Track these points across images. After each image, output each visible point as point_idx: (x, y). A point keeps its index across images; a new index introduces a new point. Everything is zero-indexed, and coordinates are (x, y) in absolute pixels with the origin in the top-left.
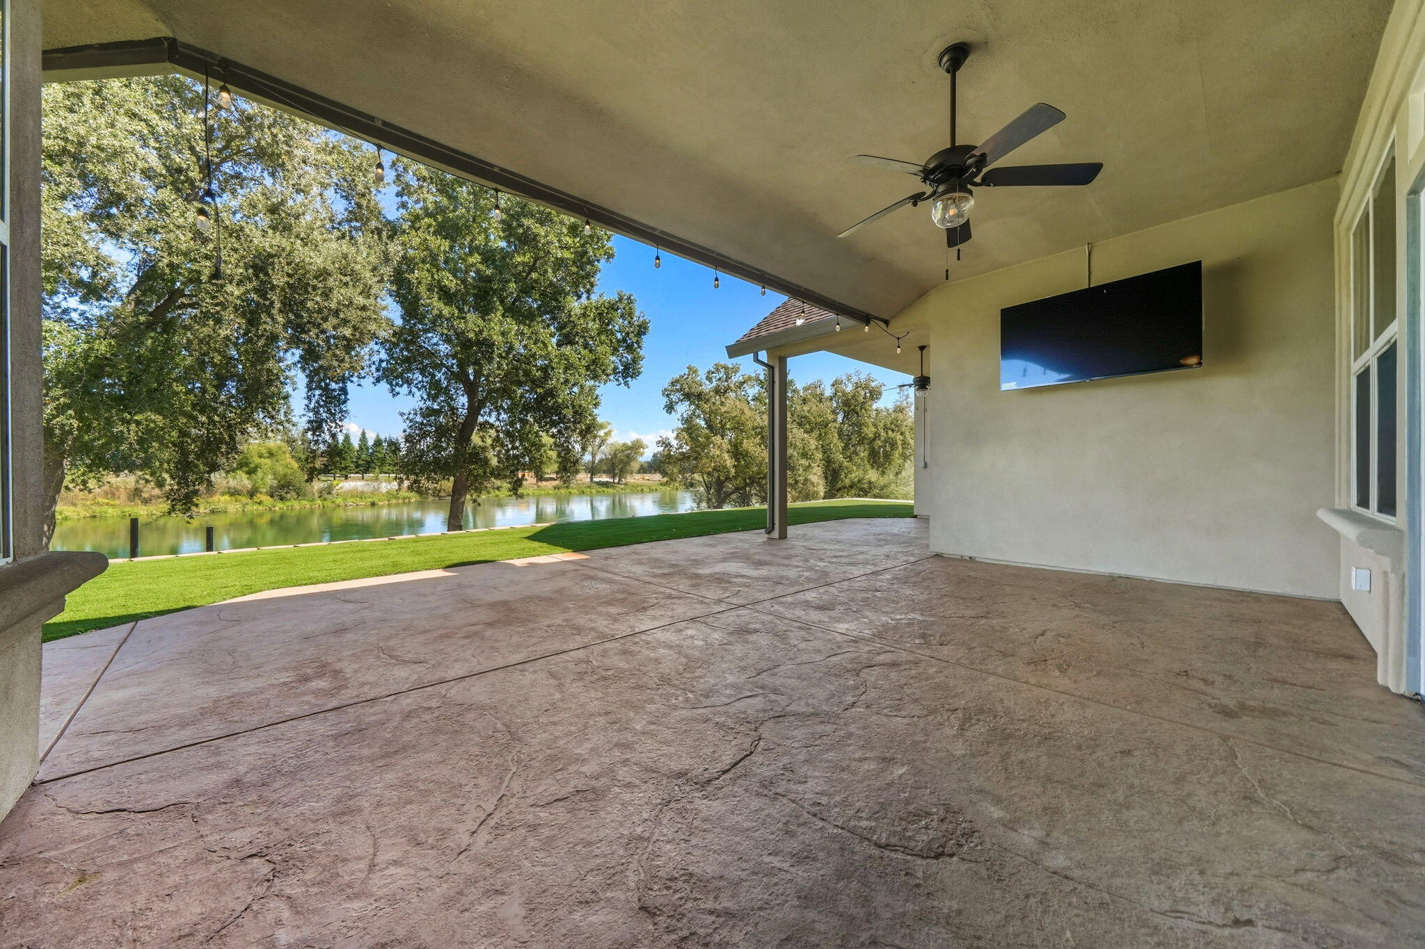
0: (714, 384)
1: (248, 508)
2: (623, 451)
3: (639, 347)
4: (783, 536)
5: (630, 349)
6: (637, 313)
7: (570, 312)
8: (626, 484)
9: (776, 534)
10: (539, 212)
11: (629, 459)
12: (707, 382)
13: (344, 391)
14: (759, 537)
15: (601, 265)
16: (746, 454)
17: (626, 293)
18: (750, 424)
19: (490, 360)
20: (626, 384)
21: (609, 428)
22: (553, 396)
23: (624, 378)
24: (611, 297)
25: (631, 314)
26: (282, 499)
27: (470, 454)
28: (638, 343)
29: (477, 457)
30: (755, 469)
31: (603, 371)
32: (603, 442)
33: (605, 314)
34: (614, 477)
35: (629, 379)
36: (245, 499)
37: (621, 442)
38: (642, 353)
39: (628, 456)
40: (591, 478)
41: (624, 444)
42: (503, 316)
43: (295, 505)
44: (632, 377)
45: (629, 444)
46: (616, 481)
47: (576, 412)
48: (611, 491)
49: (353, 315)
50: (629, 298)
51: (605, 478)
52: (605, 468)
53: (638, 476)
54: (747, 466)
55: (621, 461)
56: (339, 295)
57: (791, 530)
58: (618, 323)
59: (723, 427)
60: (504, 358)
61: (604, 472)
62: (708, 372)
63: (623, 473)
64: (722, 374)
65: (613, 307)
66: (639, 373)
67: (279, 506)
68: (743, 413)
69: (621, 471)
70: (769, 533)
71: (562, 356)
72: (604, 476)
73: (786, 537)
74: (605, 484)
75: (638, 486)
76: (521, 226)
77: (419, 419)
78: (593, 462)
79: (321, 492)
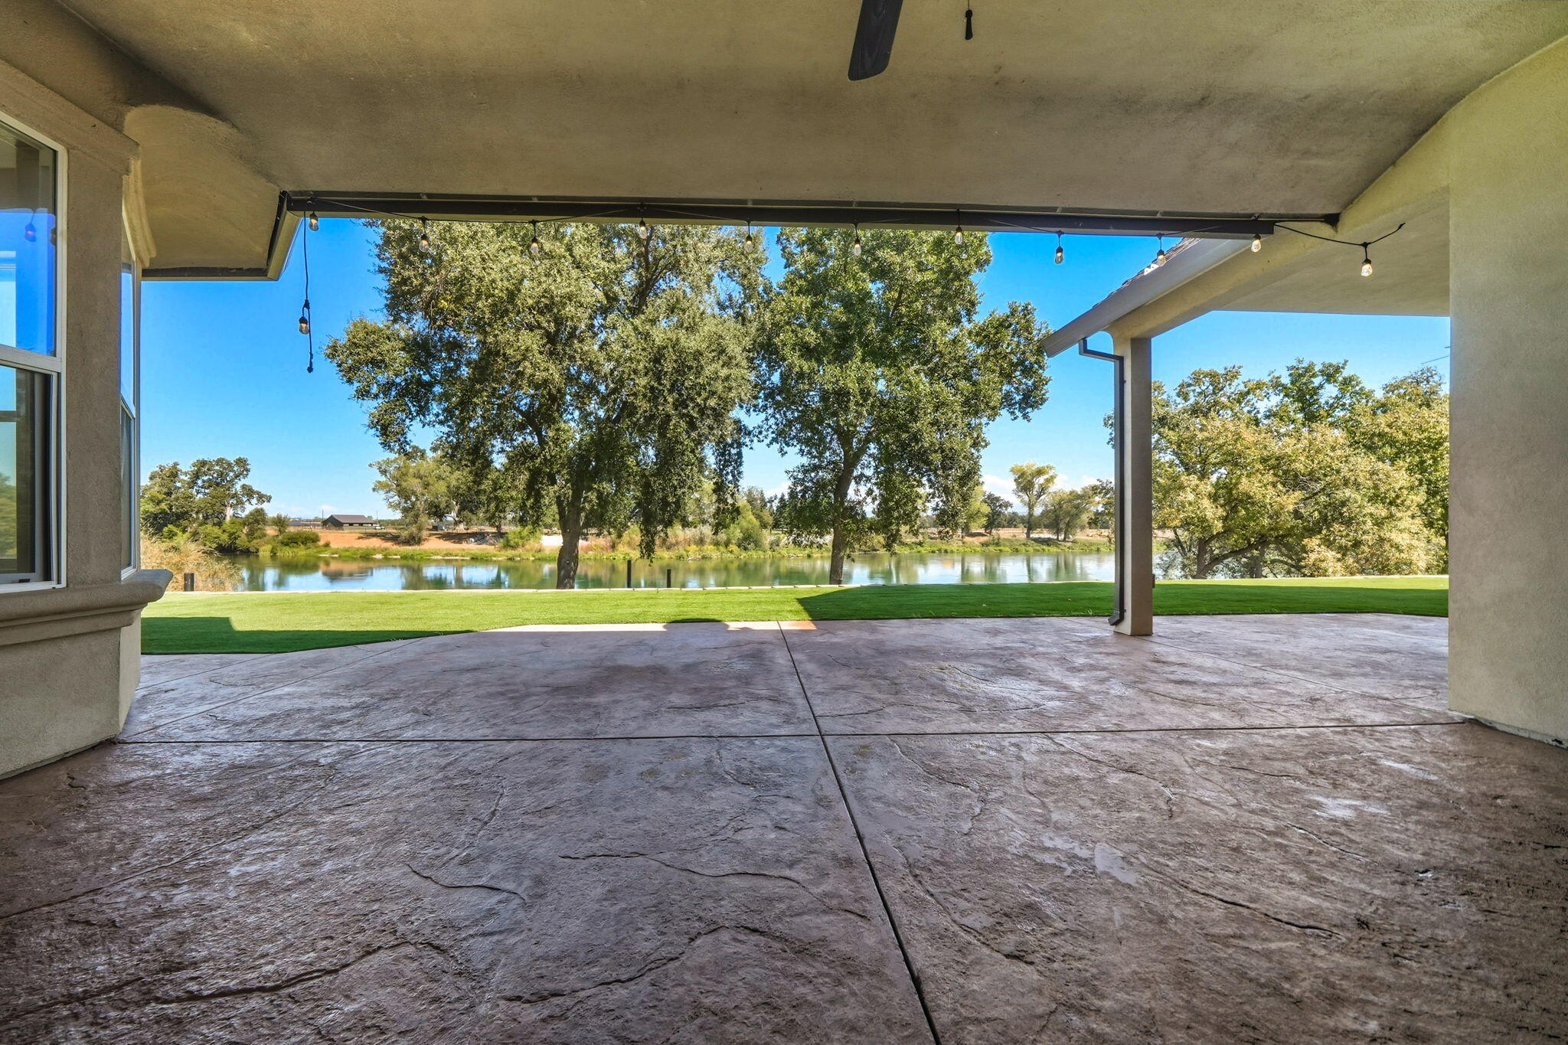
0: (1192, 400)
1: (724, 555)
2: (1070, 501)
3: (1041, 367)
4: (1142, 631)
5: (1028, 371)
6: (1037, 325)
7: (935, 341)
8: (1074, 542)
9: (1126, 627)
10: (895, 238)
11: (1079, 510)
12: (1179, 400)
13: (740, 455)
14: (1099, 628)
15: (976, 277)
16: (1247, 499)
17: (1021, 302)
18: (1254, 454)
19: (846, 410)
20: (1025, 416)
21: (1051, 473)
22: (917, 441)
23: (1021, 409)
24: (1003, 311)
25: (1028, 329)
26: (746, 549)
27: (846, 509)
28: (1037, 362)
29: (852, 512)
30: (1266, 522)
31: (987, 404)
32: (1043, 490)
33: (988, 336)
34: (1058, 533)
35: (1029, 410)
36: (722, 548)
37: (1068, 490)
38: (1046, 374)
39: (1077, 507)
40: (1028, 534)
41: (1071, 493)
42: (863, 361)
43: (754, 555)
44: (1032, 406)
45: (1079, 491)
46: (1062, 537)
47: (945, 458)
48: (1053, 549)
49: (719, 387)
50: (1026, 308)
51: (1046, 534)
52: (1047, 522)
53: (1093, 532)
54: (1251, 517)
55: (1068, 513)
56: (709, 370)
57: (1160, 624)
58: (1009, 343)
59: (1204, 461)
60: (862, 405)
61: (1046, 527)
62: (1182, 386)
63: (1070, 527)
64: (1206, 385)
65: (1002, 324)
66: (1043, 401)
67: (744, 555)
68: (1238, 437)
69: (1068, 525)
70: (1116, 623)
71: (934, 394)
72: (1045, 531)
73: (1149, 634)
74: (1047, 542)
75: (1092, 544)
76: (876, 260)
77: (800, 476)
78: (1031, 515)
79: (771, 544)
